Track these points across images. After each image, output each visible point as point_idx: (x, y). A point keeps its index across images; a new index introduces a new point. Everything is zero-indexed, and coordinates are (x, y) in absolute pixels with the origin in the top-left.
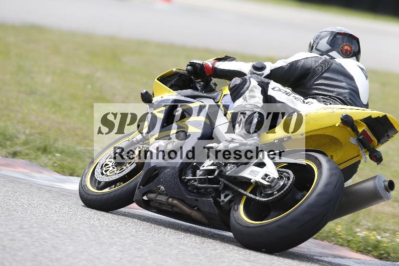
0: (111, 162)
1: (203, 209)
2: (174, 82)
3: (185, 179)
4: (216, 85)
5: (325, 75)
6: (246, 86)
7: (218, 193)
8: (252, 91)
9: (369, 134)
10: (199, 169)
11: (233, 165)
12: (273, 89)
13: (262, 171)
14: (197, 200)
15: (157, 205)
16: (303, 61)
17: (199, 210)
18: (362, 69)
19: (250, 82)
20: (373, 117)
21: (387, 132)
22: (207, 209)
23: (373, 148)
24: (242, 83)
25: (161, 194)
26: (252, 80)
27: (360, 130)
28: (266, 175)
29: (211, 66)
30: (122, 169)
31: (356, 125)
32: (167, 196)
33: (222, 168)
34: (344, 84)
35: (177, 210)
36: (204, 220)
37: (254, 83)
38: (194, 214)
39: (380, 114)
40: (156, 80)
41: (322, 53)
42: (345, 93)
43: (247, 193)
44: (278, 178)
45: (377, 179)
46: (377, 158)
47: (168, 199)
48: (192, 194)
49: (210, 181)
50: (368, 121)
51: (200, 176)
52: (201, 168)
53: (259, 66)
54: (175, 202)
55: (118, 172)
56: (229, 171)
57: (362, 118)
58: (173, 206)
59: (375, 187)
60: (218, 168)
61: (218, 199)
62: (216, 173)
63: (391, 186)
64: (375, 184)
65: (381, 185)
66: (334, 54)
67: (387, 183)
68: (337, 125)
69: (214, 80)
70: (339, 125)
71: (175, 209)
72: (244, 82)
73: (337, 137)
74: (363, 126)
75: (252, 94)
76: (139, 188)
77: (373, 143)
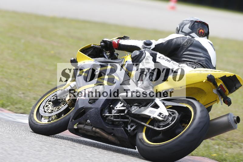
0: (50, 104)
1: (117, 135)
2: (91, 53)
3: (104, 115)
4: (118, 55)
5: (190, 48)
6: (143, 56)
7: (126, 124)
8: (147, 59)
9: (224, 87)
10: (114, 109)
11: (136, 107)
12: (159, 58)
13: (158, 111)
14: (113, 129)
15: (84, 132)
16: (175, 40)
17: (114, 136)
18: (211, 44)
19: (145, 53)
20: (227, 76)
21: (235, 85)
22: (120, 135)
23: (226, 96)
24: (140, 54)
25: (88, 125)
26: (146, 52)
27: (219, 85)
28: (160, 114)
29: (117, 42)
30: (59, 108)
31: (216, 81)
32: (92, 126)
33: (130, 109)
34: (201, 54)
35: (99, 135)
36: (117, 141)
37: (148, 54)
38: (110, 138)
39: (231, 74)
40: (79, 51)
41: (186, 34)
42: (203, 60)
43: (147, 125)
44: (168, 115)
45: (229, 115)
46: (228, 102)
47: (92, 128)
48: (110, 125)
49: (122, 117)
50: (224, 79)
51: (115, 113)
52: (115, 109)
53: (147, 42)
54: (98, 130)
55: (56, 110)
56: (134, 110)
57: (220, 77)
58: (95, 132)
59: (228, 121)
60: (127, 108)
61: (126, 128)
62: (126, 112)
63: (238, 120)
64: (228, 119)
65: (232, 120)
66: (193, 35)
67: (235, 118)
68: (204, 81)
69: (116, 51)
70: (205, 82)
71: (97, 134)
72: (141, 53)
73: (203, 89)
74: (220, 82)
75: (147, 61)
76: (72, 121)
77: (226, 92)
